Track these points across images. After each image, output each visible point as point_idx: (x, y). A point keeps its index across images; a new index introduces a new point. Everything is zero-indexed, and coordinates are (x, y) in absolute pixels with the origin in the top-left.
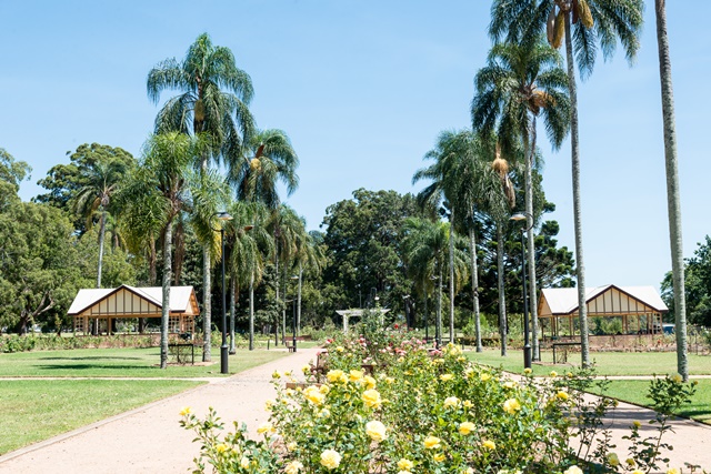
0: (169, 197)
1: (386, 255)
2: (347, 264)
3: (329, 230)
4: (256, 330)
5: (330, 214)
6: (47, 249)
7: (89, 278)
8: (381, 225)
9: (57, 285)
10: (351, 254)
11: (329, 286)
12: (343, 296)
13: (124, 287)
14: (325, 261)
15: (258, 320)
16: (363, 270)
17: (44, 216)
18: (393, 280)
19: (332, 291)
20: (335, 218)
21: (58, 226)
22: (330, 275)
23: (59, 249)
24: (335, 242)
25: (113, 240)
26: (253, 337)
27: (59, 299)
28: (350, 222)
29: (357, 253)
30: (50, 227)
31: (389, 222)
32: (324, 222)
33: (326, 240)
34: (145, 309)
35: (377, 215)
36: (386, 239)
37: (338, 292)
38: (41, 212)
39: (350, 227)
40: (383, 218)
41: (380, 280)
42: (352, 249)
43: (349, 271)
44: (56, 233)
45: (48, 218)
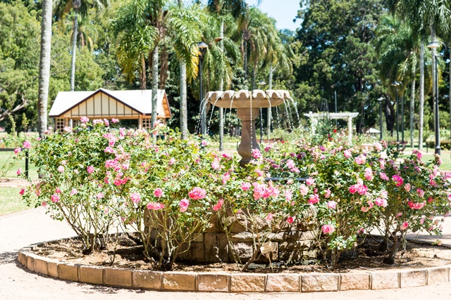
0: (156, 25)
1: (365, 52)
2: (322, 62)
3: (304, 24)
4: (225, 132)
5: (304, 7)
6: (17, 48)
7: (59, 78)
8: (361, 19)
9: (29, 86)
10: (326, 52)
11: (303, 86)
12: (318, 97)
13: (101, 91)
14: (298, 59)
15: (227, 123)
16: (340, 69)
17: (14, 16)
18: (371, 80)
19: (306, 92)
20: (310, 12)
21: (27, 25)
22: (303, 74)
23: (29, 49)
24: (310, 38)
25: (79, 38)
26: (222, 140)
27: (33, 99)
28: (325, 16)
29: (333, 50)
30: (20, 27)
31: (369, 16)
32: (299, 16)
33: (300, 35)
34: (121, 111)
35: (356, 9)
36: (365, 35)
37: (312, 93)
38: (10, 12)
39: (326, 21)
40: (363, 12)
41: (360, 78)
42: (328, 46)
43: (324, 70)
44: (26, 33)
45: (18, 18)
